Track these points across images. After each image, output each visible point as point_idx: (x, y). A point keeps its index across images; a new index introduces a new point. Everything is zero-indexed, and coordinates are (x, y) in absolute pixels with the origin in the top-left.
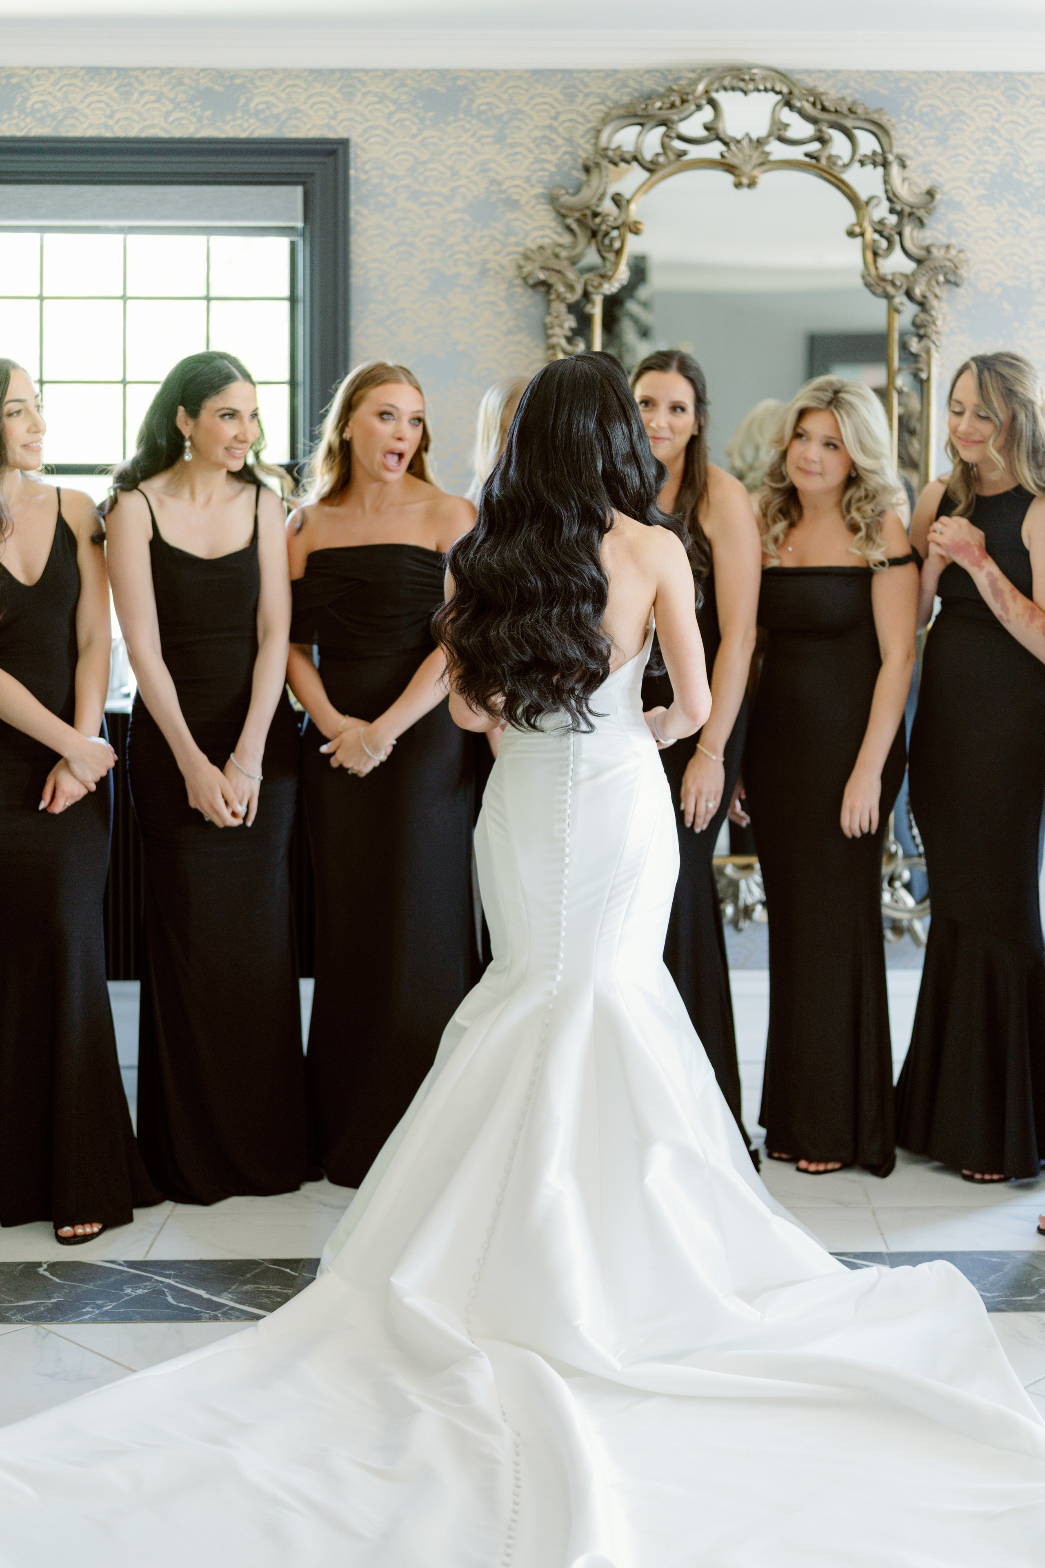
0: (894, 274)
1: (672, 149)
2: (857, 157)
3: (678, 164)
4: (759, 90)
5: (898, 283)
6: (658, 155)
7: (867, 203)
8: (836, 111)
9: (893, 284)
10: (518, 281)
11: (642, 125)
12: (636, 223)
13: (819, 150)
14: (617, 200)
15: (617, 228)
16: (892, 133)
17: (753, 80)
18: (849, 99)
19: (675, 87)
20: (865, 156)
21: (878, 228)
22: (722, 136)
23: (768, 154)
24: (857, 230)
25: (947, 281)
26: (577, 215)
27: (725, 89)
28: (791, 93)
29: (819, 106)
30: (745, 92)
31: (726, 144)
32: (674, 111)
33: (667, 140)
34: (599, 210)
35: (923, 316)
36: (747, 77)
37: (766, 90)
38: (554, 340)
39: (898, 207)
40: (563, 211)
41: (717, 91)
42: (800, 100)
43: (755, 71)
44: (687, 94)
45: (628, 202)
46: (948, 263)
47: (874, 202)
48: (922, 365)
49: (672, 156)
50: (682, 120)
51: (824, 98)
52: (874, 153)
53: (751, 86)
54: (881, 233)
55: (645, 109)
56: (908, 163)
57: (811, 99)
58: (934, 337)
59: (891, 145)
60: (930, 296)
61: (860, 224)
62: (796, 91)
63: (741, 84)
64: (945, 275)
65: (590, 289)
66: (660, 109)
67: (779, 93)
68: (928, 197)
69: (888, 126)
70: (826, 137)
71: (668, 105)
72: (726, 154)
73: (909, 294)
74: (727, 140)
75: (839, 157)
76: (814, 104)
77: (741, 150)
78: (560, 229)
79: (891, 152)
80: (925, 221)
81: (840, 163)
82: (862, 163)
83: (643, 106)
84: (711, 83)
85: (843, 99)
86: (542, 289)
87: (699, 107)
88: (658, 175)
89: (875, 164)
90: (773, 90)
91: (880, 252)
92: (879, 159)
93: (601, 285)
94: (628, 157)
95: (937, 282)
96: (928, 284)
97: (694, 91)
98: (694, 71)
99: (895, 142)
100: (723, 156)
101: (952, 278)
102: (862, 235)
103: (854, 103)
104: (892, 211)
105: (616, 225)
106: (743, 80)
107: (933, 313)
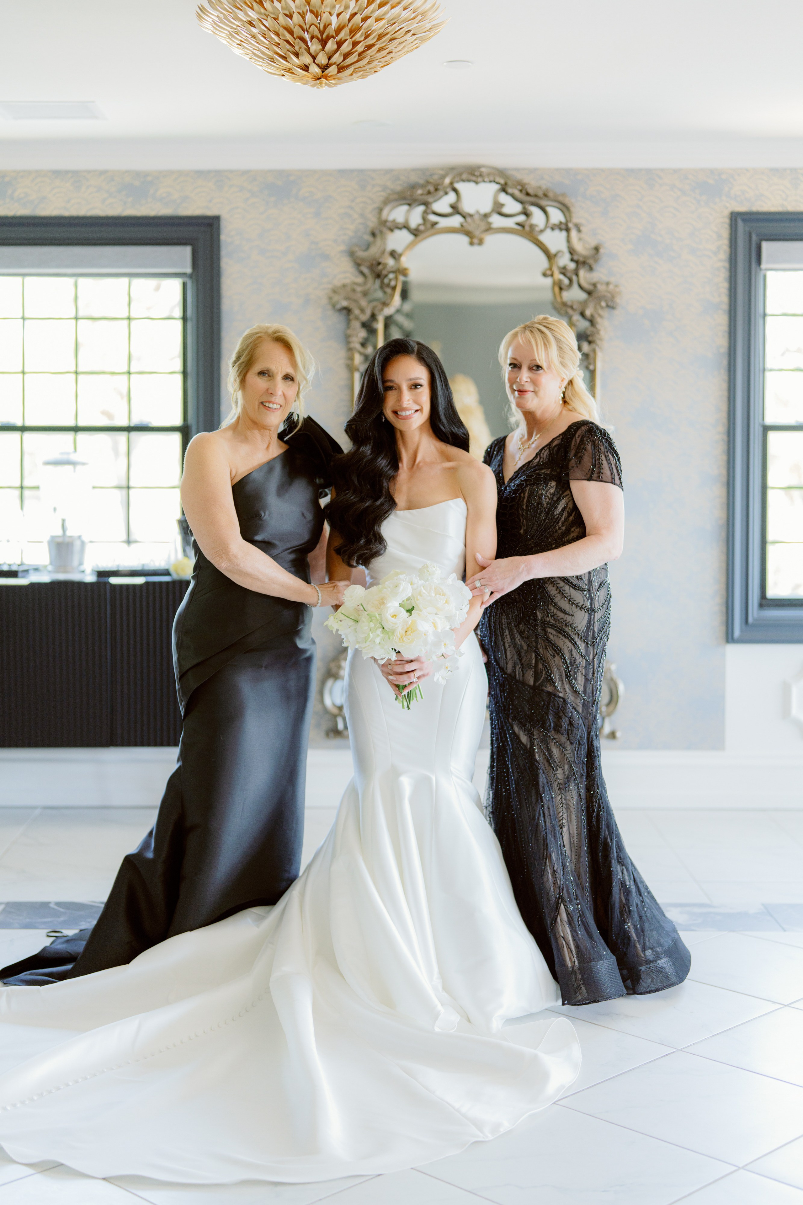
0: (572, 302)
1: (429, 220)
2: (550, 225)
3: (432, 231)
4: (484, 181)
5: (575, 307)
6: (419, 225)
7: (555, 255)
8: (536, 196)
9: (572, 307)
10: (329, 307)
11: (409, 205)
12: (406, 269)
13: (524, 222)
14: (393, 254)
15: (393, 272)
16: (572, 209)
17: (481, 175)
18: (544, 187)
19: (431, 180)
20: (555, 225)
21: (563, 271)
22: (461, 211)
23: (490, 224)
24: (549, 272)
25: (608, 306)
26: (368, 264)
27: (463, 181)
28: (506, 184)
29: (524, 192)
30: (477, 183)
31: (464, 217)
32: (429, 196)
33: (425, 215)
34: (380, 260)
35: (592, 329)
36: (476, 173)
37: (490, 182)
38: (352, 345)
39: (575, 258)
40: (359, 261)
41: (458, 182)
42: (512, 188)
43: (483, 170)
44: (438, 185)
45: (400, 255)
46: (609, 295)
47: (560, 255)
48: (591, 361)
49: (429, 225)
50: (435, 201)
51: (526, 186)
52: (561, 223)
53: (480, 179)
54: (564, 274)
55: (411, 196)
56: (582, 228)
57: (519, 187)
58: (598, 342)
59: (570, 217)
60: (596, 316)
61: (551, 269)
62: (509, 183)
63: (474, 178)
64: (606, 301)
65: (376, 312)
66: (422, 195)
67: (497, 183)
68: (594, 252)
69: (569, 204)
70: (528, 212)
71: (426, 191)
72: (465, 224)
73: (582, 314)
74: (464, 215)
75: (537, 226)
76: (521, 191)
77: (474, 221)
78: (356, 273)
79: (570, 221)
80: (594, 266)
81: (537, 229)
82: (553, 229)
83: (409, 193)
84: (454, 178)
85: (540, 187)
86: (345, 312)
87: (446, 193)
88: (420, 237)
89: (561, 229)
90: (494, 181)
91: (563, 287)
92: (563, 227)
93: (382, 310)
94: (400, 226)
95: (602, 307)
96: (595, 308)
97: (442, 183)
98: (442, 169)
99: (574, 215)
100: (462, 226)
101: (609, 304)
102: (552, 275)
103: (547, 190)
104: (572, 260)
105: (393, 269)
106: (474, 175)
107: (598, 326)
